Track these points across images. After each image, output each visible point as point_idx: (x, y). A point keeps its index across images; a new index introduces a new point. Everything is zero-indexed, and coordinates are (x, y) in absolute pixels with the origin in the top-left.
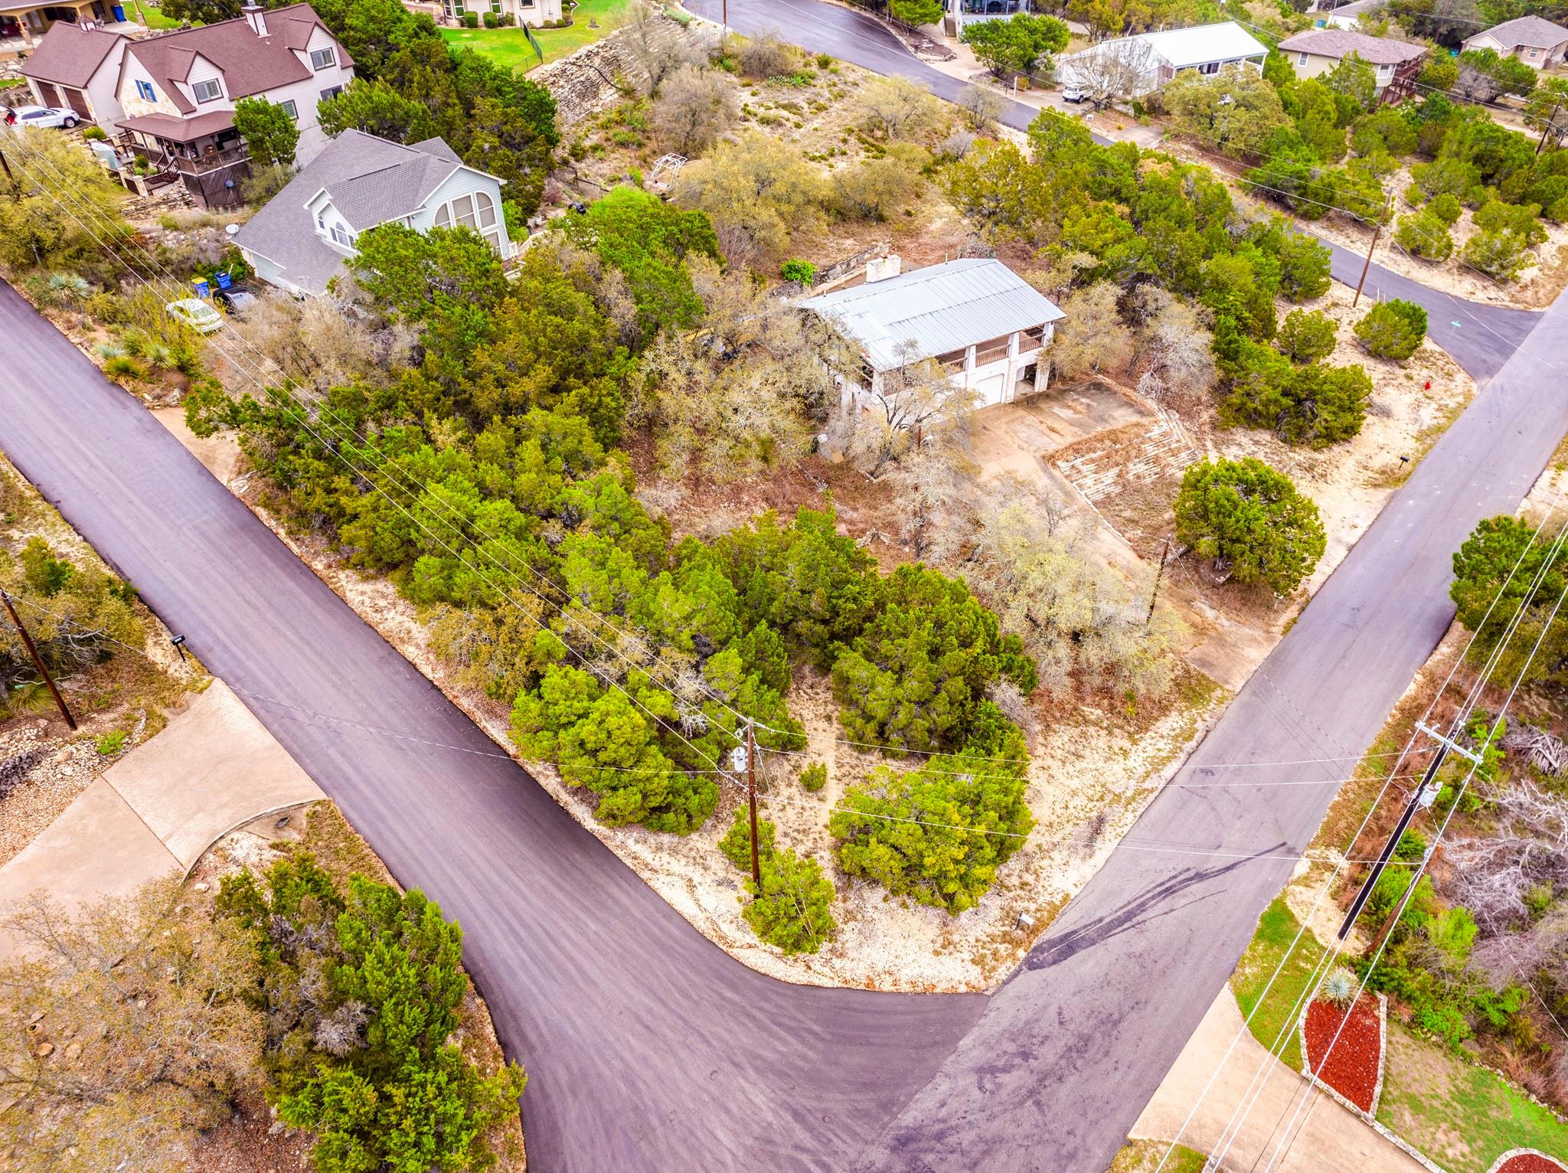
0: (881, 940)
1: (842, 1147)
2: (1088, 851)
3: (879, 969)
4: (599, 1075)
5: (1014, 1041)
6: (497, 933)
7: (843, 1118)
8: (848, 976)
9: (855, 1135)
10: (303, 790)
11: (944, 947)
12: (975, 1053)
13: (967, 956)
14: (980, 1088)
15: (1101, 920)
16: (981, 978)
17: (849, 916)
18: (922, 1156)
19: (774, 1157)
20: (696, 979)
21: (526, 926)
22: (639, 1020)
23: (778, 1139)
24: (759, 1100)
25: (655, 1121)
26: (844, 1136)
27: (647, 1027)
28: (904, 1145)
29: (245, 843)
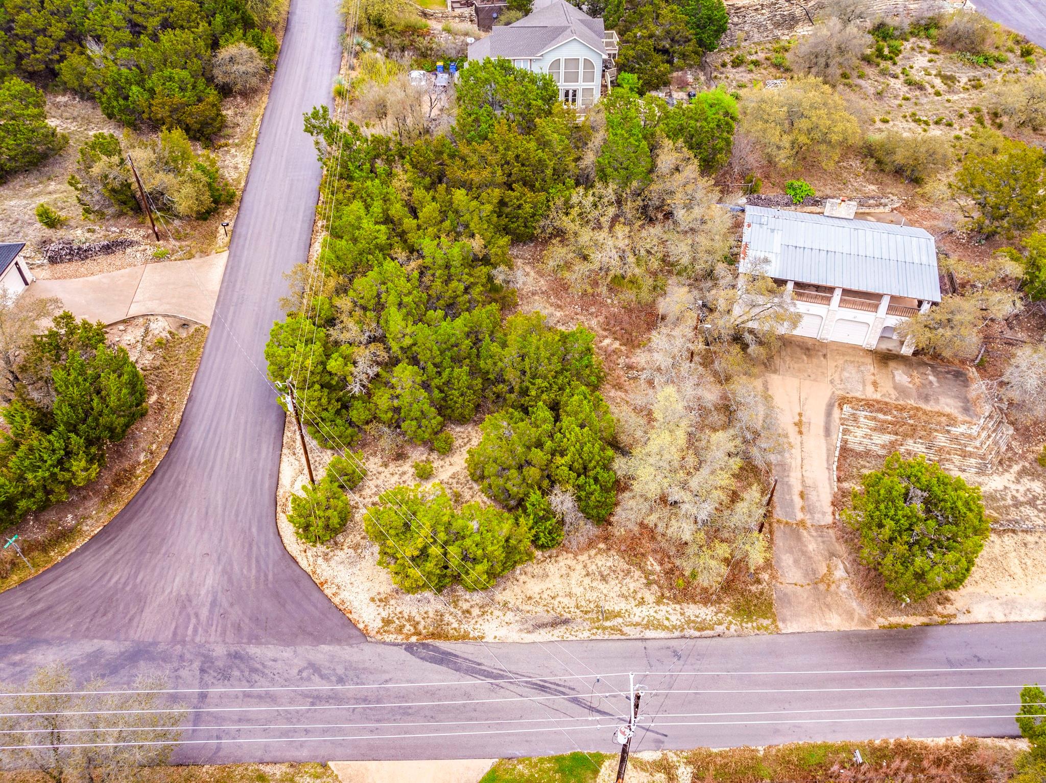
0: (355, 570)
1: (213, 633)
2: (531, 628)
3: (336, 581)
4: (168, 515)
5: (346, 669)
6: (202, 428)
7: (229, 622)
8: (318, 571)
9: (224, 633)
10: (205, 317)
11: (381, 600)
12: (322, 656)
13: (384, 614)
14: (300, 671)
15: (479, 664)
16: (377, 630)
17: (356, 547)
18: (235, 669)
19: (184, 607)
20: (250, 511)
21: (215, 433)
22: (207, 508)
23: (194, 603)
24: (209, 582)
25: (163, 551)
26: (219, 629)
27: (207, 513)
28: (235, 657)
29: (160, 323)
